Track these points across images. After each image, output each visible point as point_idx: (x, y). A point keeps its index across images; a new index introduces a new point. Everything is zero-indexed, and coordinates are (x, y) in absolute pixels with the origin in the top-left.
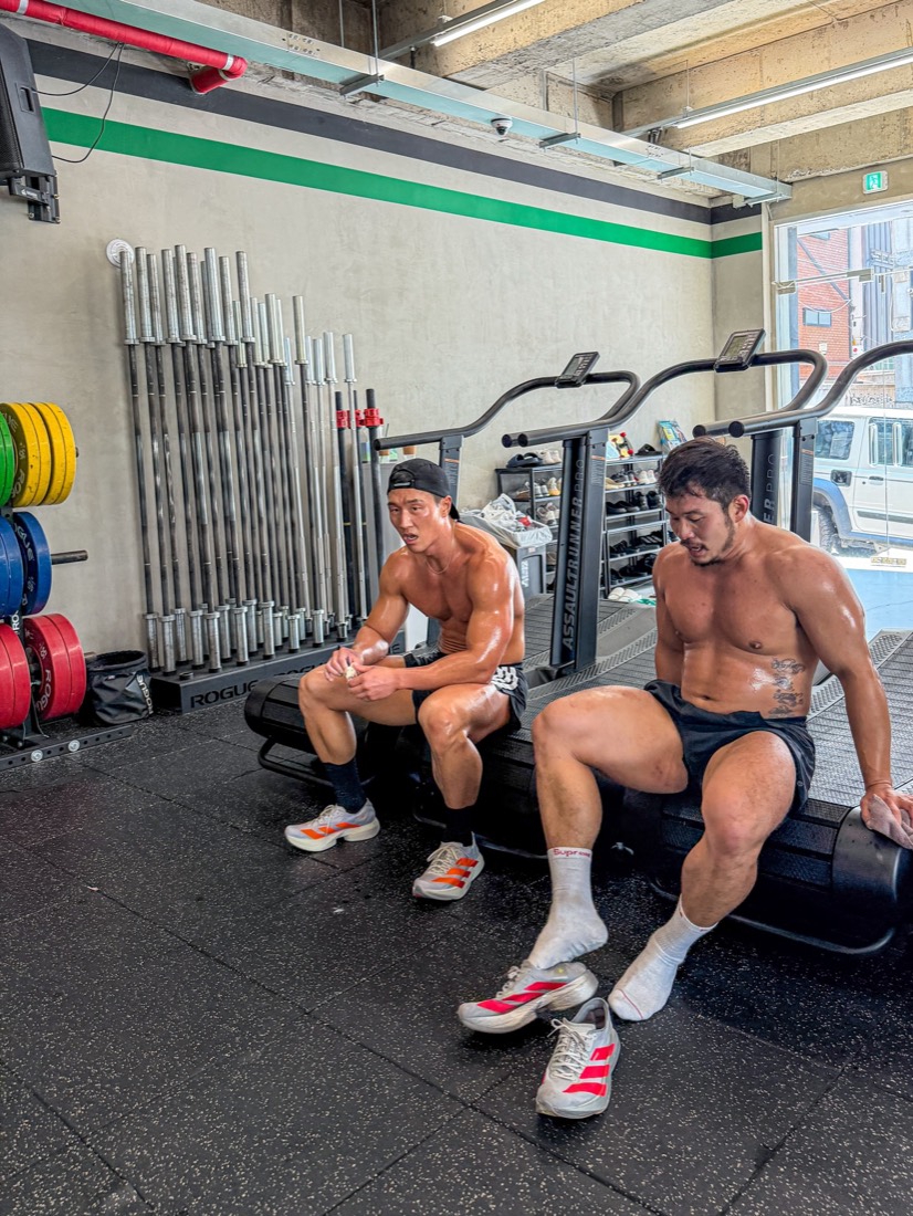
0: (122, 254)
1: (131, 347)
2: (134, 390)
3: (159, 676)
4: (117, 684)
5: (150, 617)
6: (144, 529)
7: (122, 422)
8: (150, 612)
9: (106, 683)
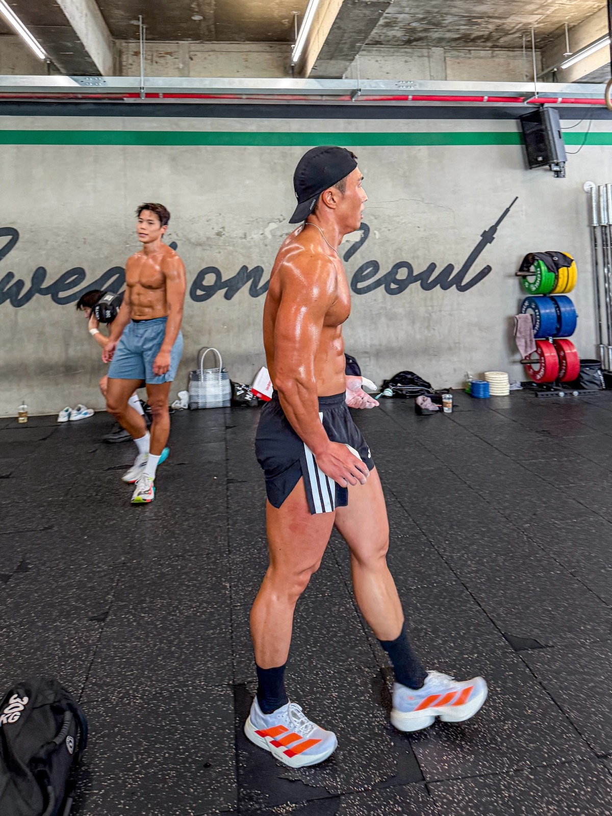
0: (591, 188)
1: (595, 227)
2: (596, 246)
3: (606, 373)
4: (590, 372)
5: (602, 346)
6: (599, 306)
7: (589, 259)
8: (601, 344)
9: (585, 371)
